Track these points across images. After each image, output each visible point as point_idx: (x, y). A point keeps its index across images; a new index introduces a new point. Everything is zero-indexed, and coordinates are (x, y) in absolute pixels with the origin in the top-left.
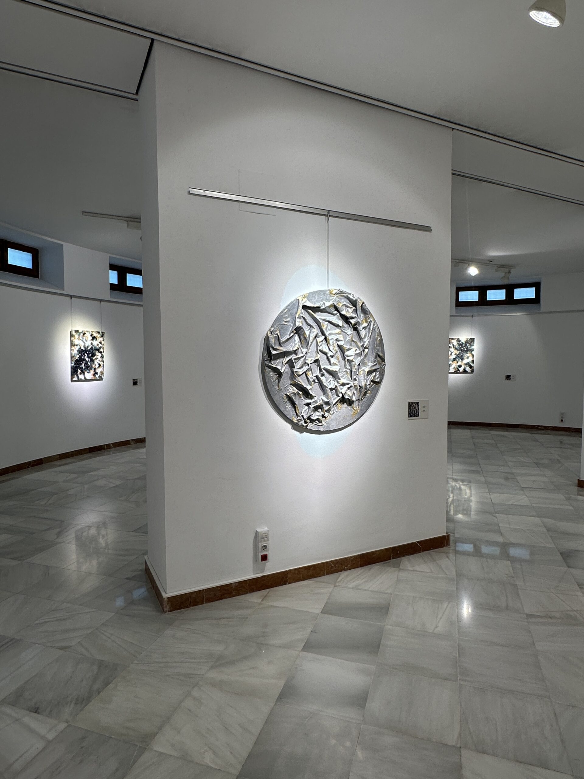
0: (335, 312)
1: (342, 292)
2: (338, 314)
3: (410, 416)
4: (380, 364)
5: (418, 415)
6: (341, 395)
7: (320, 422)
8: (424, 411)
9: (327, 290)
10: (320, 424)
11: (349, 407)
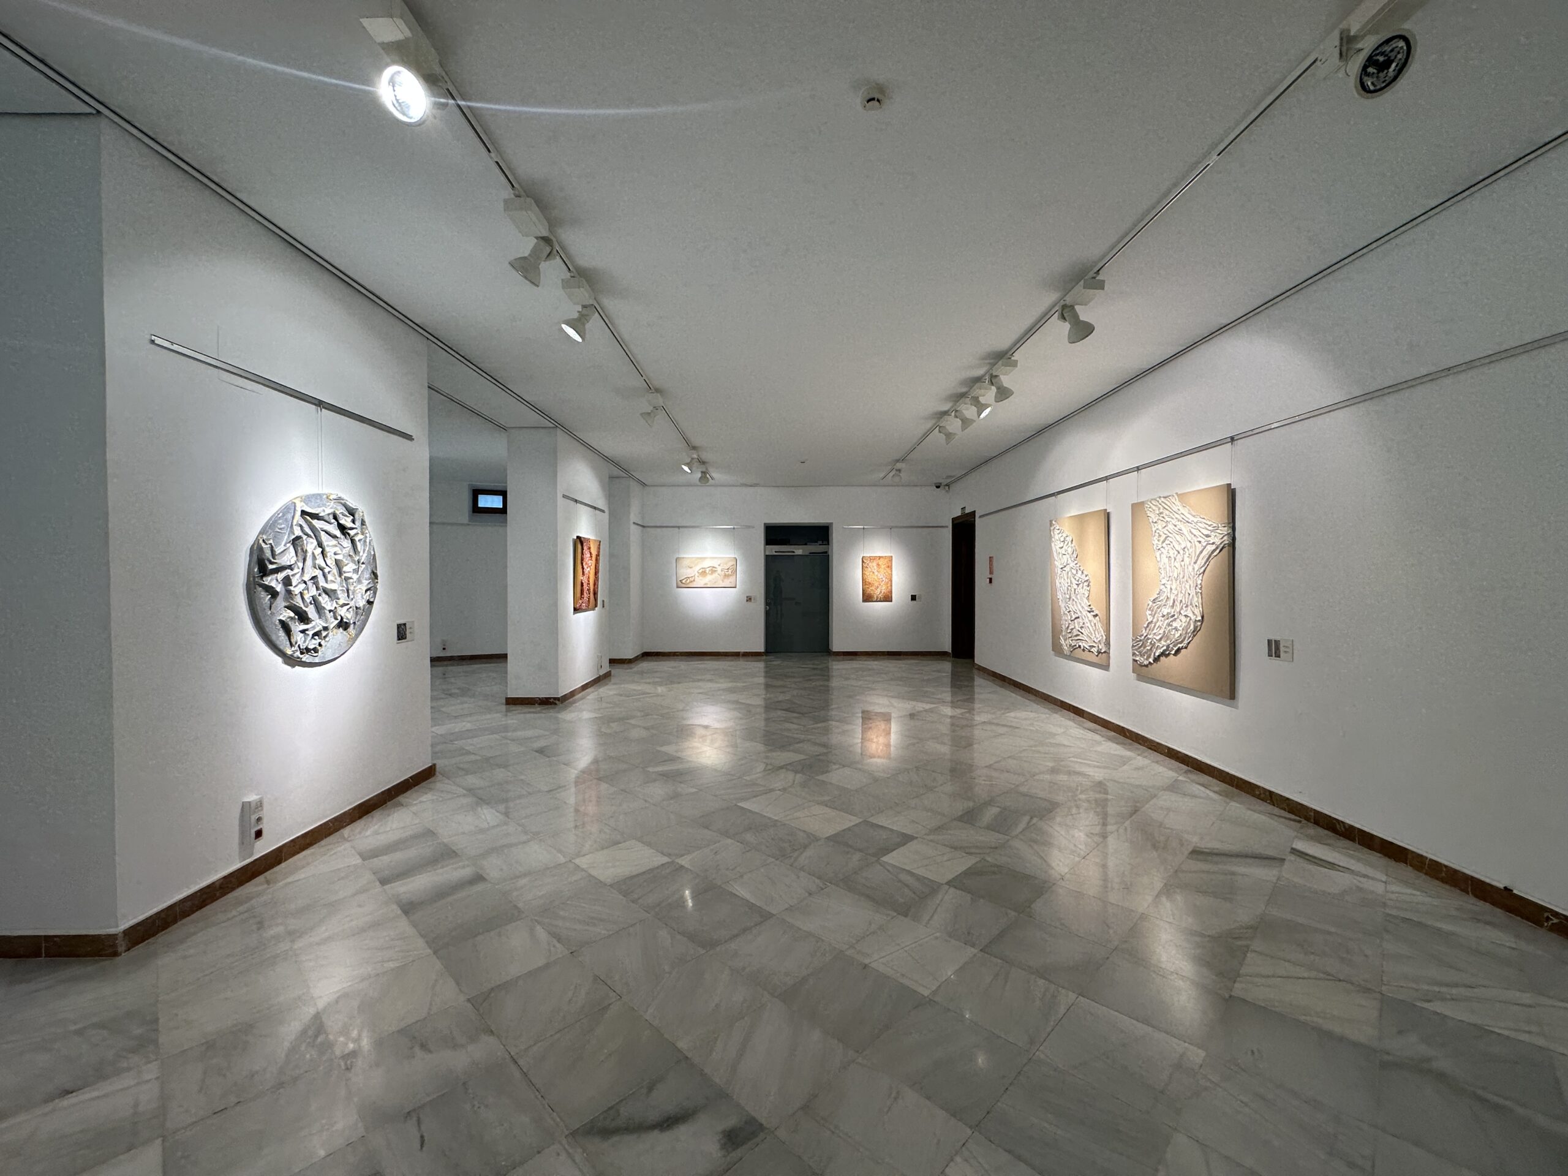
0: (333, 521)
1: (340, 498)
2: (336, 523)
3: (399, 639)
4: (373, 581)
5: (405, 638)
6: (339, 618)
7: (315, 653)
8: (411, 633)
9: (324, 494)
10: (316, 654)
11: (345, 632)
